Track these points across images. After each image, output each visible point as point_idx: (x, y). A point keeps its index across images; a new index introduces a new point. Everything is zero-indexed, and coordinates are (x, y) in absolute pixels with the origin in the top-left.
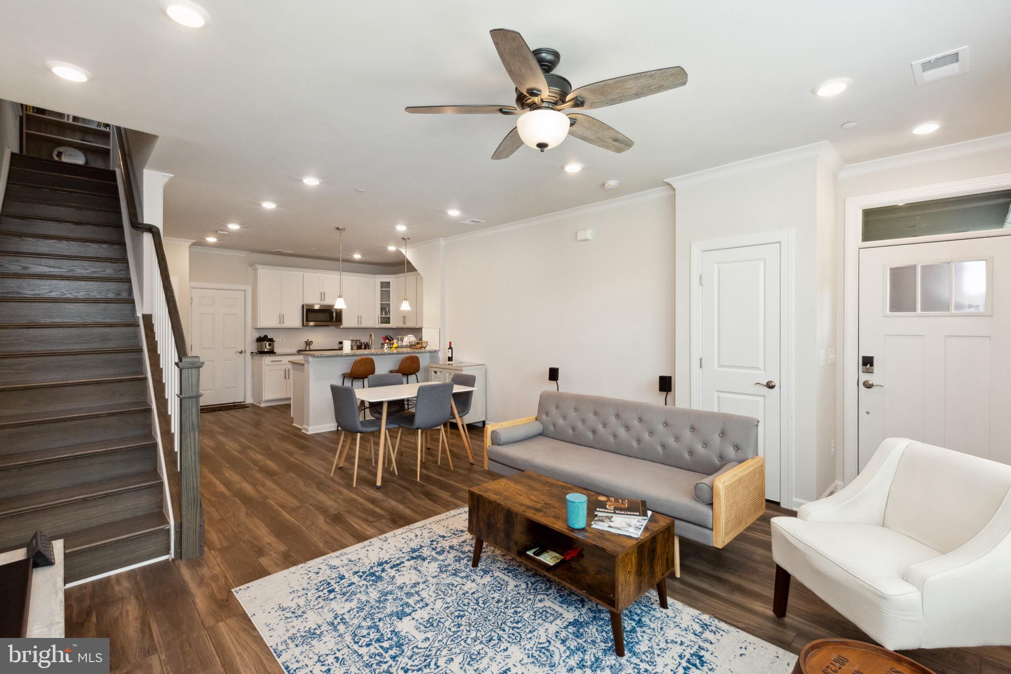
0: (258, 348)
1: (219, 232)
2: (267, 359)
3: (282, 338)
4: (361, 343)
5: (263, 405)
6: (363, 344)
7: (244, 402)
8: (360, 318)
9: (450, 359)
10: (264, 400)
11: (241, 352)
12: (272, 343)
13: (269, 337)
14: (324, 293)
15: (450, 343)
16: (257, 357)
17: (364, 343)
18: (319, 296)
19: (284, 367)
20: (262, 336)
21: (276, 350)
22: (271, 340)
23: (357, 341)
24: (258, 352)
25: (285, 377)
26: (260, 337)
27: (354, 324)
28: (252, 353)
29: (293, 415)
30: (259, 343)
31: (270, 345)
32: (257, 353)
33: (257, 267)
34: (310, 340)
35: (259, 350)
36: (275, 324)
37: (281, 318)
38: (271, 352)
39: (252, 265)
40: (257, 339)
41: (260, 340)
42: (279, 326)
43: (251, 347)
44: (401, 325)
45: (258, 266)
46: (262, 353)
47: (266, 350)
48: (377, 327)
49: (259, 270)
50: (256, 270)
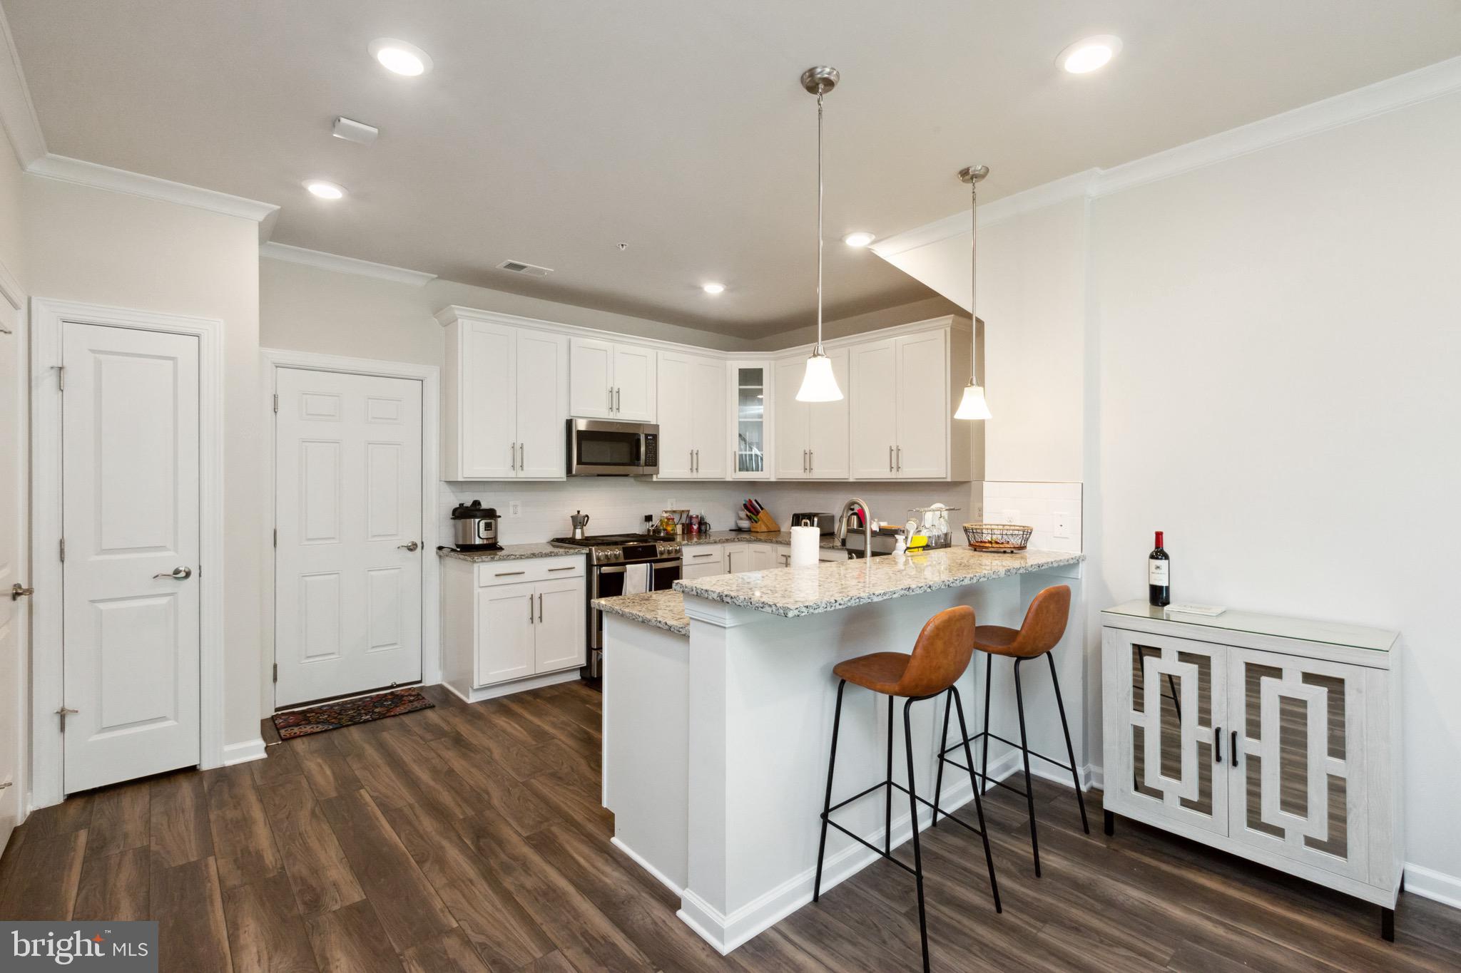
0: (456, 536)
1: (343, 120)
2: (486, 569)
3: (515, 506)
4: (691, 518)
5: (472, 699)
6: (694, 521)
7: (420, 682)
8: (695, 456)
9: (1159, 596)
10: (476, 687)
11: (412, 548)
12: (493, 521)
13: (484, 506)
14: (618, 392)
15: (1159, 536)
16: (456, 565)
17: (697, 516)
18: (605, 397)
19: (527, 590)
20: (468, 501)
21: (501, 542)
22: (491, 514)
23: (682, 512)
24: (458, 546)
25: (532, 619)
26: (461, 505)
27: (683, 473)
28: (440, 548)
29: (608, 802)
30: (460, 523)
31: (488, 527)
32: (453, 550)
33: (457, 312)
34: (582, 513)
35: (460, 543)
36: (501, 471)
37: (518, 454)
38: (491, 548)
39: (438, 309)
40: (455, 511)
41: (463, 513)
42: (511, 475)
43: (440, 531)
44: (796, 473)
45: (458, 310)
46: (466, 549)
47: (478, 541)
48: (729, 479)
49: (459, 320)
50: (450, 323)
